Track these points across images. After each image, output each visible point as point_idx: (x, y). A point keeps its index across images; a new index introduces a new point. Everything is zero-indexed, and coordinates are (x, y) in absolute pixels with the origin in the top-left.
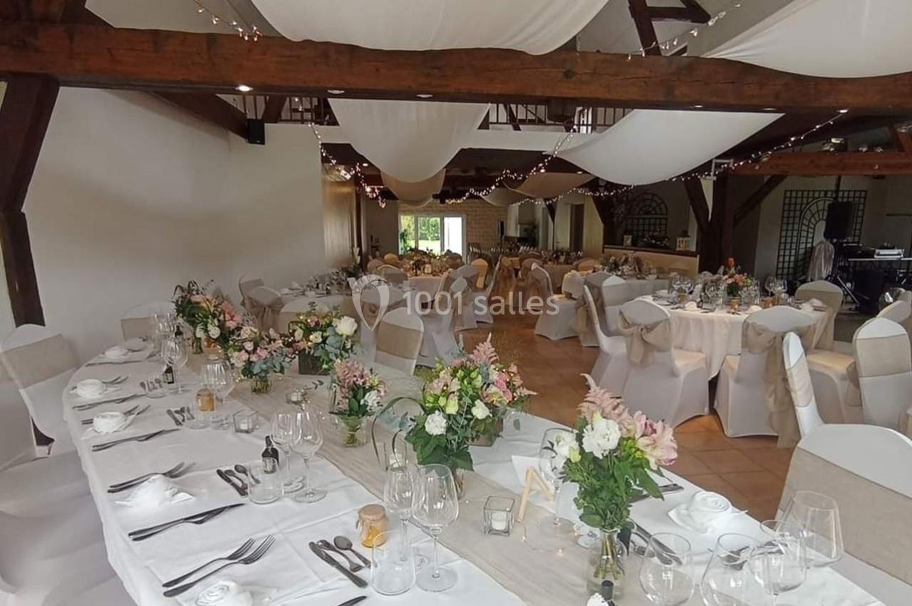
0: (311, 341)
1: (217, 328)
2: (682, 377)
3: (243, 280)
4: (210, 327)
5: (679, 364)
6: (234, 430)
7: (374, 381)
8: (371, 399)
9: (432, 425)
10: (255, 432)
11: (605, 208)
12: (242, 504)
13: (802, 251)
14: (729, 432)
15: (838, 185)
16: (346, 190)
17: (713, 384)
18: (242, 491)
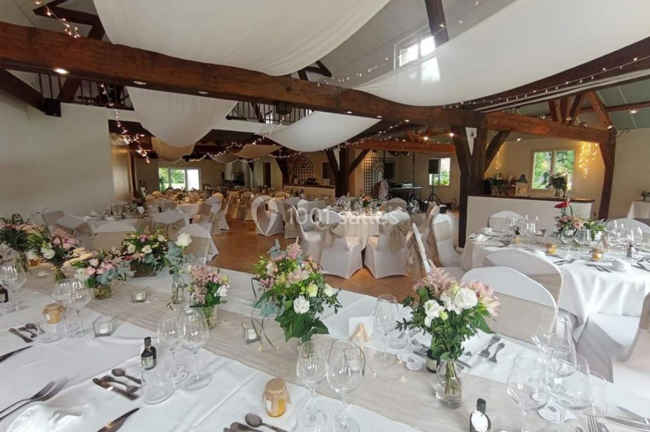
0: (143, 253)
1: (52, 251)
2: (351, 250)
3: (45, 212)
4: (43, 250)
5: (349, 244)
6: (94, 336)
7: (224, 278)
8: (222, 292)
9: (300, 307)
10: (115, 334)
11: (283, 164)
12: (137, 409)
13: (373, 185)
14: (377, 277)
15: (384, 156)
16: (124, 151)
17: (363, 252)
18: (130, 394)
